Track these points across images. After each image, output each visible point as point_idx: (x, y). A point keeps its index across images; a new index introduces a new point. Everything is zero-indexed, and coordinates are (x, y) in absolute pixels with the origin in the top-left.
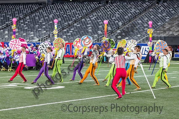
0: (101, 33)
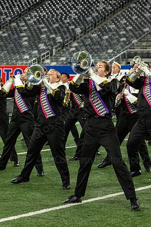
0: (44, 47)
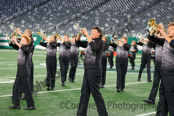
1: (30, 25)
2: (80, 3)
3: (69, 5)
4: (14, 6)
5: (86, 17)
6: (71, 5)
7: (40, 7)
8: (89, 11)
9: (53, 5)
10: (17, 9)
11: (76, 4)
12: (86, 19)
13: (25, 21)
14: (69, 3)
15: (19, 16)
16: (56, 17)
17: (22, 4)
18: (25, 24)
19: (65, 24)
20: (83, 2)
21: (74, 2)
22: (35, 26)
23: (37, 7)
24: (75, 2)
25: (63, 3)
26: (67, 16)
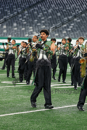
1: (23, 28)
2: (70, 6)
3: (59, 8)
4: (4, 9)
5: (78, 20)
6: (61, 8)
7: (30, 10)
8: (80, 13)
9: (43, 8)
10: (6, 12)
11: (66, 7)
12: (79, 22)
13: (17, 24)
14: (59, 6)
15: (10, 19)
16: (48, 20)
17: (11, 6)
18: (17, 27)
19: (58, 26)
20: (73, 5)
21: (63, 5)
22: (28, 29)
23: (26, 10)
24: (65, 5)
25: (53, 6)
26: (59, 19)
